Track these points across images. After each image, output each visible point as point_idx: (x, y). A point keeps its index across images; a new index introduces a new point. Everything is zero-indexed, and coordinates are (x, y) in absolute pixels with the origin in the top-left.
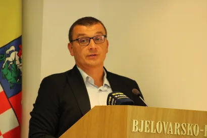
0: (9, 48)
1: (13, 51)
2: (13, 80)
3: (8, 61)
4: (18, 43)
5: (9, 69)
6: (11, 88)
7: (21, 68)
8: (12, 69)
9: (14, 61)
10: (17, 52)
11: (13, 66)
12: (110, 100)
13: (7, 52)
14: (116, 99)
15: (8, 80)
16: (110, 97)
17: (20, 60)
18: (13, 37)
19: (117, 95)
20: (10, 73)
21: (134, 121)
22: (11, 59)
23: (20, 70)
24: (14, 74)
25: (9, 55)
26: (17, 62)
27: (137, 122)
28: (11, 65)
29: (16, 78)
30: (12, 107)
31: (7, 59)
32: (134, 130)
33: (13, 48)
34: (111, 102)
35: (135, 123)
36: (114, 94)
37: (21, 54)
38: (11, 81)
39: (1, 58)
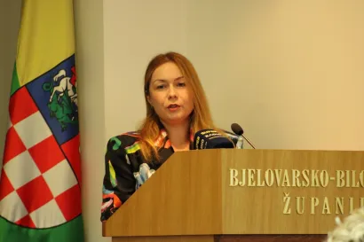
0: (58, 73)
1: (63, 77)
2: (66, 119)
3: (56, 91)
4: (70, 65)
5: (59, 103)
6: (63, 131)
7: (76, 101)
8: (63, 102)
9: (66, 91)
10: (69, 79)
11: (65, 99)
12: (198, 142)
13: (55, 79)
14: (206, 139)
15: (58, 119)
16: (198, 138)
17: (74, 88)
18: (62, 56)
19: (208, 134)
20: (60, 109)
21: (232, 171)
22: (61, 88)
23: (74, 103)
24: (67, 111)
25: (57, 84)
26: (70, 93)
27: (236, 171)
28: (61, 97)
29: (70, 116)
30: (66, 157)
31: (56, 89)
32: (232, 184)
33: (62, 73)
34: (199, 145)
35: (233, 174)
36: (203, 133)
37: (75, 81)
38: (63, 120)
39: (47, 87)
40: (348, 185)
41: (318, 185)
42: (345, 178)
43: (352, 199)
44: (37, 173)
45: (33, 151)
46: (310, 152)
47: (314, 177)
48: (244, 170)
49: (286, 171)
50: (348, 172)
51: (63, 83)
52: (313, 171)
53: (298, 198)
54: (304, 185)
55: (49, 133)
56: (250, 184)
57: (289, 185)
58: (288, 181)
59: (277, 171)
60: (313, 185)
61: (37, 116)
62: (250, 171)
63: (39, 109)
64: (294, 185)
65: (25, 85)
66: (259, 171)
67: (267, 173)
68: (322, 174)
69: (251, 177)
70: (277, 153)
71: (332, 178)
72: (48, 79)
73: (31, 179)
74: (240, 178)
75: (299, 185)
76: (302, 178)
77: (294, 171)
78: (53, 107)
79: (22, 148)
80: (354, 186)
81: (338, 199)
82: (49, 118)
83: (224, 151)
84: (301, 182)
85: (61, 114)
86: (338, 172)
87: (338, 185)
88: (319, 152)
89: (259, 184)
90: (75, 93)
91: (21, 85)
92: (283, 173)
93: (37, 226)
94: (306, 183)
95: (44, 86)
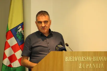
1: (20, 28)
2: (21, 39)
4: (22, 25)
5: (19, 35)
6: (20, 42)
7: (23, 34)
10: (22, 28)
13: (18, 28)
14: (59, 48)
17: (23, 31)
18: (20, 22)
20: (19, 36)
21: (66, 57)
22: (19, 31)
23: (23, 35)
25: (19, 30)
26: (22, 32)
29: (22, 38)
30: (21, 49)
31: (18, 31)
32: (66, 61)
34: (57, 49)
36: (58, 46)
37: (23, 29)
38: (20, 39)
40: (96, 60)
41: (88, 60)
43: (97, 64)
44: (13, 53)
45: (12, 47)
46: (86, 52)
47: (87, 58)
49: (80, 57)
50: (96, 57)
52: (87, 57)
53: (83, 64)
55: (16, 43)
56: (71, 61)
57: (81, 61)
58: (81, 60)
59: (78, 57)
60: (87, 60)
61: (13, 38)
63: (14, 36)
64: (82, 61)
65: (10, 30)
66: (73, 57)
67: (75, 57)
68: (89, 58)
69: (71, 59)
70: (78, 52)
71: (92, 59)
72: (16, 28)
73: (11, 55)
74: (68, 59)
77: (82, 57)
79: (9, 46)
80: (98, 60)
81: (93, 64)
82: (16, 38)
84: (84, 60)
85: (20, 38)
86: (94, 57)
87: (94, 61)
89: (73, 61)
90: (23, 32)
91: (9, 30)
93: (13, 67)
94: (85, 60)
95: (15, 30)
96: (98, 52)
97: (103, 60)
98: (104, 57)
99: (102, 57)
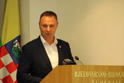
1: (17, 42)
2: (17, 56)
4: (19, 38)
5: (15, 51)
7: (21, 50)
8: (17, 51)
10: (18, 43)
13: (14, 43)
14: (66, 62)
15: (15, 56)
17: (20, 46)
18: (17, 35)
20: (16, 53)
21: (75, 72)
22: (16, 46)
24: (18, 53)
25: (15, 44)
26: (19, 47)
27: (77, 73)
29: (19, 55)
31: (14, 46)
32: (75, 77)
33: (16, 41)
34: (64, 64)
35: (76, 73)
36: (65, 60)
39: (11, 46)
40: (112, 77)
41: (102, 77)
42: (111, 74)
43: (113, 81)
44: (8, 74)
45: (7, 67)
46: (100, 66)
47: (101, 74)
48: (79, 72)
49: (92, 72)
50: (112, 72)
51: (17, 44)
52: (101, 72)
53: (96, 81)
54: (98, 76)
55: (12, 61)
56: (81, 77)
57: (93, 77)
58: (93, 75)
59: (89, 72)
60: (101, 77)
61: (8, 55)
62: (81, 72)
63: (9, 53)
64: (95, 77)
65: (4, 45)
66: (84, 72)
67: (86, 73)
68: (104, 73)
69: (81, 74)
70: (89, 66)
71: (107, 75)
72: (12, 43)
73: (6, 76)
74: (78, 74)
75: (96, 77)
76: (97, 74)
77: (95, 72)
78: (13, 52)
79: (3, 66)
80: (114, 77)
81: (109, 81)
82: (12, 56)
83: (73, 66)
84: (97, 76)
86: (109, 72)
87: (109, 77)
88: (103, 66)
89: (84, 77)
91: (3, 45)
92: (92, 73)
94: (99, 76)
95: (11, 45)
96: (114, 66)
97: (121, 77)
98: (122, 73)
99: (119, 73)
